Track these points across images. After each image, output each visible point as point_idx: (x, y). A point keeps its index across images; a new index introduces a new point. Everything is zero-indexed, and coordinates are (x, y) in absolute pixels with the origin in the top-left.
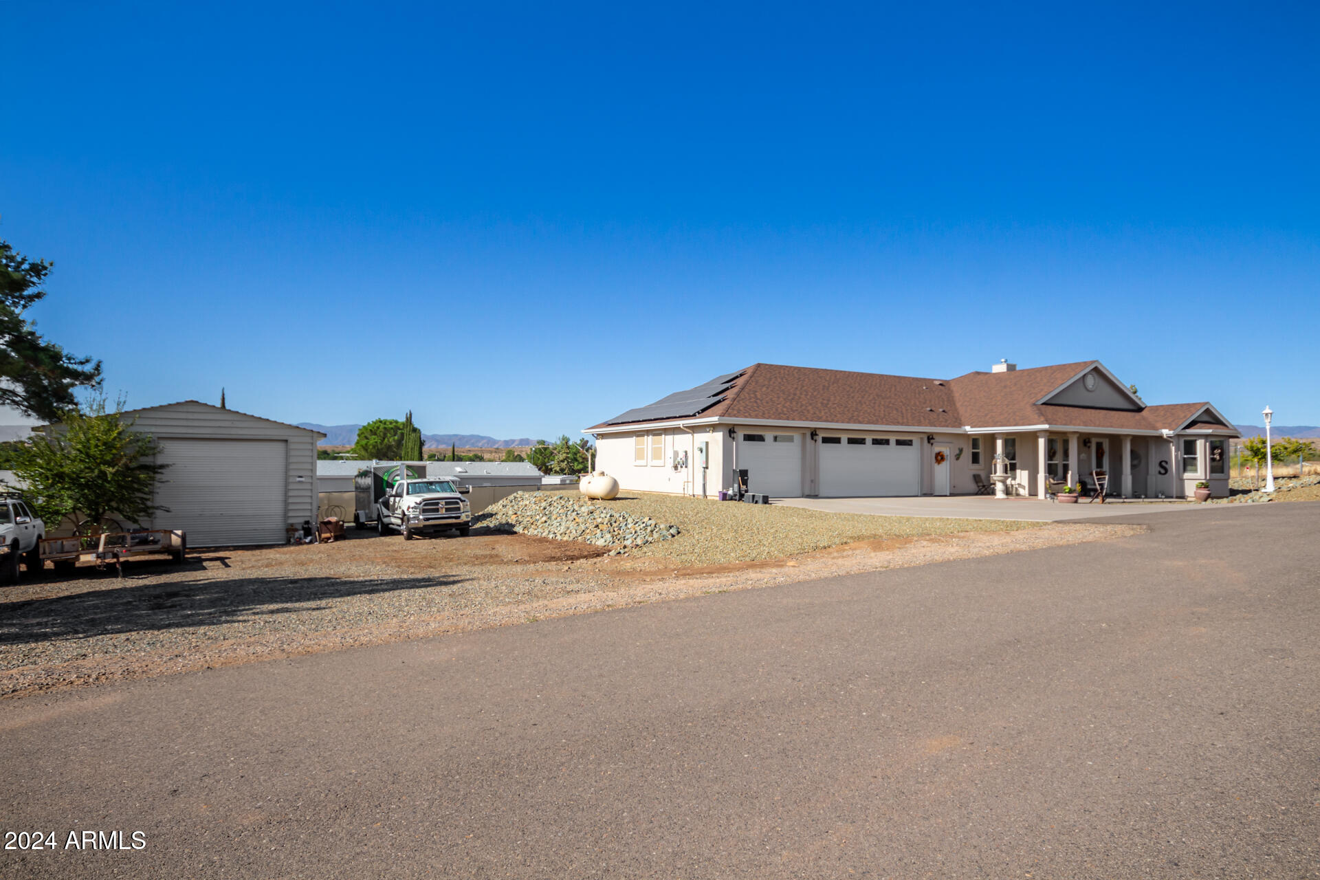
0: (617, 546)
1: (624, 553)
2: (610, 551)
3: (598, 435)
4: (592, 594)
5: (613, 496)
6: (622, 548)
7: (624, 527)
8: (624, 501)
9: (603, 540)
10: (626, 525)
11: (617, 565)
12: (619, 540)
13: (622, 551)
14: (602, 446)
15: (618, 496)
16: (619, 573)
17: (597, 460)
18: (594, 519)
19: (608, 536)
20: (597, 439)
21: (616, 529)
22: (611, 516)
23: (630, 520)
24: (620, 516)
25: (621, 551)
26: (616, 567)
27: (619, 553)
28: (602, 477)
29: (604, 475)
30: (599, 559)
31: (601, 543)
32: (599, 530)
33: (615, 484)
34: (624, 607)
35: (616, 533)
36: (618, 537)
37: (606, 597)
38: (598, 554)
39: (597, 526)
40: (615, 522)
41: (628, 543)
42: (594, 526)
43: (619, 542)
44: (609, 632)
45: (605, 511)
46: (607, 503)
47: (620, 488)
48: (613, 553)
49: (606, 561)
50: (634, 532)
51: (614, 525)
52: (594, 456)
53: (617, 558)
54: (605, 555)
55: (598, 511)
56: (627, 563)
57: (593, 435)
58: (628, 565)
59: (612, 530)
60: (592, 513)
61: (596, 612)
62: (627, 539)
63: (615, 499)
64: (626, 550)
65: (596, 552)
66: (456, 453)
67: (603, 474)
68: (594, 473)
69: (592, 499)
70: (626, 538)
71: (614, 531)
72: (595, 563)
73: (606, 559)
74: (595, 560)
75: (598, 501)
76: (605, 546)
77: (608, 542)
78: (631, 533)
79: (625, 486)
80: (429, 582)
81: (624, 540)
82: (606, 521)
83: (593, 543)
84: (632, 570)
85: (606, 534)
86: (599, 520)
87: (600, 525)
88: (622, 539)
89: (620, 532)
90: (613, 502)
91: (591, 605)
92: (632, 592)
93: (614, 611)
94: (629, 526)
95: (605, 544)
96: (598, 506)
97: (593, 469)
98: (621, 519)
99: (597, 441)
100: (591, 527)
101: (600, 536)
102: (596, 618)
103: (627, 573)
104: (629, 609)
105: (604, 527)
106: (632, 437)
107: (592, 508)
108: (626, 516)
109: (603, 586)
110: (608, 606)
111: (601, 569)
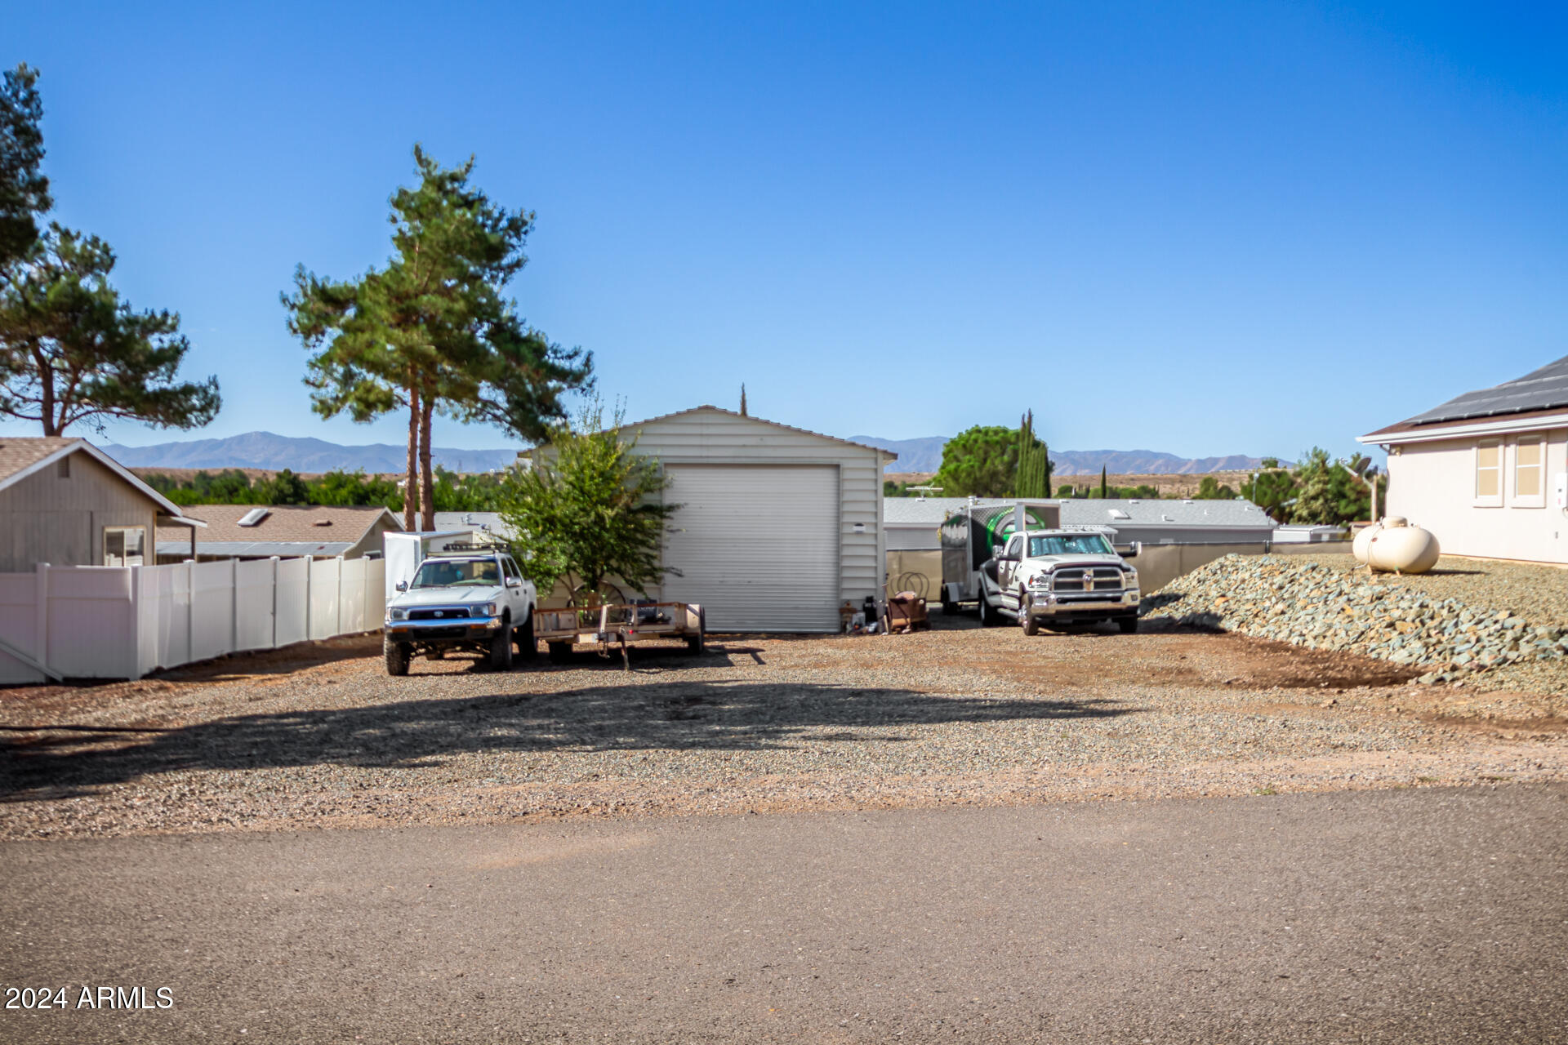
0: (1437, 666)
1: (1453, 680)
2: (1420, 674)
3: (1392, 446)
4: (1384, 755)
5: (1424, 565)
6: (1448, 668)
7: (1450, 629)
8: (1450, 577)
9: (1404, 653)
10: (1456, 625)
11: (1436, 702)
12: (1440, 654)
13: (1448, 677)
14: (1399, 468)
15: (1437, 567)
16: (1441, 718)
17: (1390, 497)
18: (1385, 610)
19: (1416, 646)
20: (1390, 453)
21: (1433, 632)
22: (1422, 606)
23: (1464, 616)
24: (1443, 607)
25: (1445, 675)
26: (1436, 707)
27: (1441, 680)
28: (1401, 530)
29: (1406, 525)
30: (1398, 689)
31: (1399, 658)
32: (1395, 633)
33: (1431, 544)
34: (1455, 784)
35: (1433, 640)
36: (1439, 648)
37: (1414, 761)
38: (1396, 677)
39: (1391, 625)
40: (1432, 618)
41: (1461, 660)
42: (1384, 624)
43: (1441, 658)
44: (1427, 828)
45: (1408, 597)
46: (1412, 580)
47: (1442, 550)
48: (1427, 679)
49: (1413, 694)
50: (1473, 640)
51: (1429, 623)
52: (1382, 488)
53: (1436, 689)
54: (1410, 681)
55: (1393, 596)
56: (1459, 699)
57: (1381, 445)
58: (1462, 705)
59: (1424, 634)
60: (1380, 598)
61: (1397, 789)
62: (1459, 654)
63: (1429, 572)
64: (1457, 674)
65: (1390, 675)
66: (1108, 485)
67: (1403, 522)
68: (1385, 521)
69: (1380, 571)
70: (1456, 651)
71: (1429, 636)
72: (1389, 696)
73: (1412, 689)
74: (1389, 690)
75: (1393, 577)
76: (1409, 665)
77: (1415, 656)
78: (1468, 642)
79: (1451, 548)
80: (1072, 709)
81: (1452, 654)
82: (1411, 615)
83: (1383, 657)
84: (1470, 715)
85: (1412, 641)
86: (1396, 614)
87: (1398, 624)
88: (1448, 653)
89: (1444, 639)
90: (1426, 579)
91: (1385, 774)
92: (1473, 758)
93: (1437, 791)
94: (1463, 628)
95: (1410, 660)
96: (1394, 586)
97: (1381, 513)
98: (1445, 612)
99: (1390, 459)
100: (1380, 626)
101: (1397, 645)
102: (1397, 800)
103: (1462, 721)
104: (1471, 789)
105: (1408, 627)
106: (1470, 448)
107: (1379, 589)
108: (1455, 607)
109: (1409, 740)
110: (1422, 780)
111: (1402, 708)
